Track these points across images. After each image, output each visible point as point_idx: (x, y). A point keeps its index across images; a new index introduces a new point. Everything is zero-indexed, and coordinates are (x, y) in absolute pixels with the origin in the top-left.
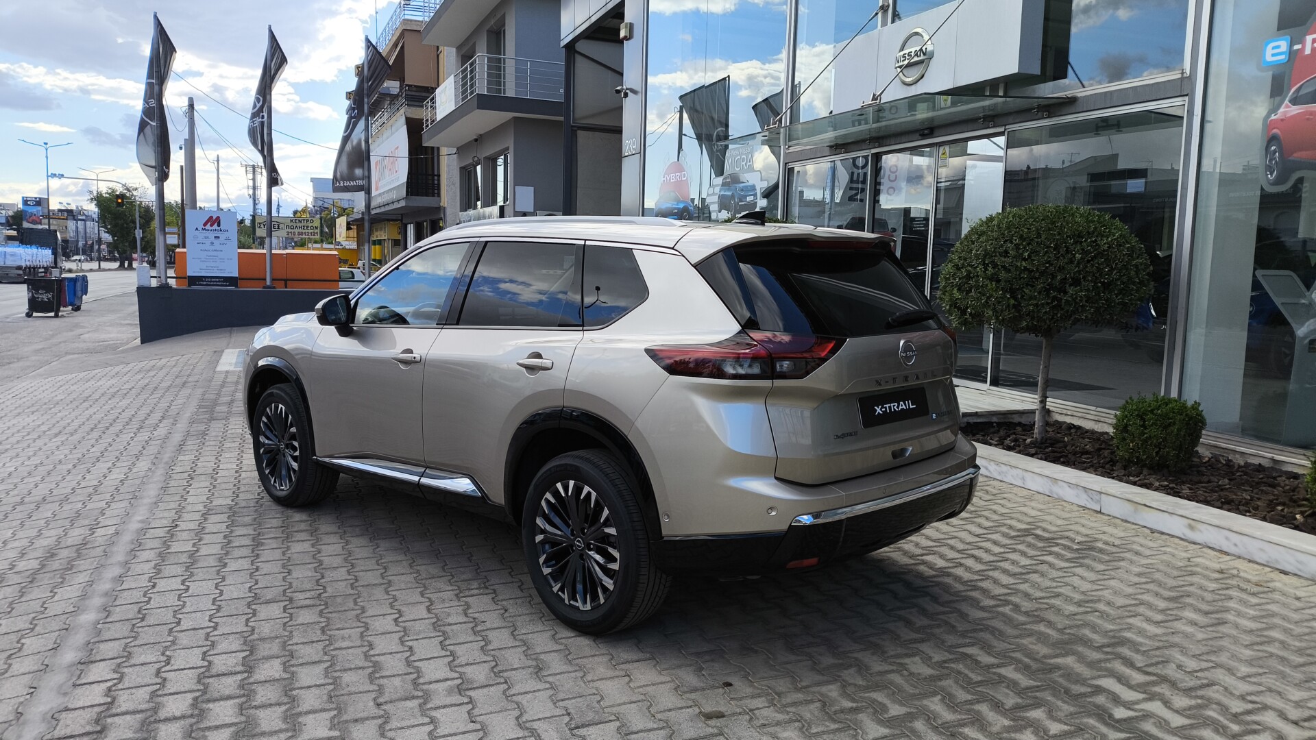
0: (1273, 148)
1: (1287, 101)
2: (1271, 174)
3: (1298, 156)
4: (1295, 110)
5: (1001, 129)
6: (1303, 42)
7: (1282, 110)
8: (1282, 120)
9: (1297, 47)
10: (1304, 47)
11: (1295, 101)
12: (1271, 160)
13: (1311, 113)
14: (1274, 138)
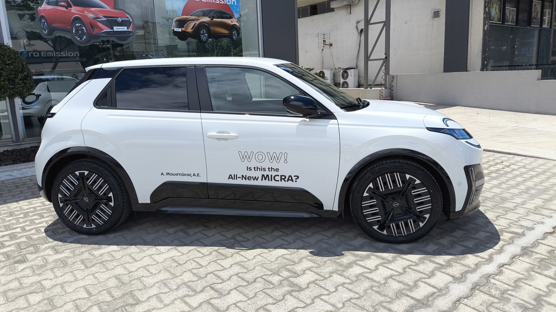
0: (43, 21)
1: (44, 3)
2: (45, 31)
3: (54, 25)
4: (49, 7)
7: (43, 6)
8: (44, 10)
11: (48, 3)
12: (43, 25)
13: (56, 10)
14: (42, 17)
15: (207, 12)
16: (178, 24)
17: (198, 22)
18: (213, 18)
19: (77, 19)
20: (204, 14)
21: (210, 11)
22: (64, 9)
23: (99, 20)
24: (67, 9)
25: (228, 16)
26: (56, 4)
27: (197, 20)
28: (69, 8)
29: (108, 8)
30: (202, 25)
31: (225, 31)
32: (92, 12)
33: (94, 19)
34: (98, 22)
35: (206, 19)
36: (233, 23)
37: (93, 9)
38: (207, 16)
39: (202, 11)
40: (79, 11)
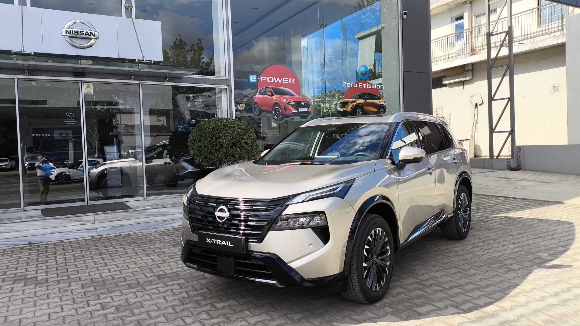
0: (256, 105)
1: (258, 93)
2: (256, 113)
3: (262, 108)
4: (261, 96)
5: (138, 82)
6: (260, 78)
7: (257, 95)
8: (257, 98)
9: (258, 79)
10: (260, 79)
11: (260, 93)
12: (256, 109)
13: (264, 97)
14: (256, 102)
15: (362, 96)
16: (341, 105)
17: (355, 104)
18: (366, 100)
19: (276, 104)
20: (360, 97)
21: (364, 95)
22: (269, 97)
23: (290, 104)
24: (271, 97)
25: (377, 98)
26: (265, 93)
27: (355, 102)
28: (272, 96)
29: (296, 96)
30: (358, 106)
31: (375, 110)
32: (286, 99)
33: (287, 103)
34: (289, 106)
35: (361, 101)
36: (381, 103)
37: (286, 96)
38: (362, 99)
39: (359, 95)
40: (278, 98)
